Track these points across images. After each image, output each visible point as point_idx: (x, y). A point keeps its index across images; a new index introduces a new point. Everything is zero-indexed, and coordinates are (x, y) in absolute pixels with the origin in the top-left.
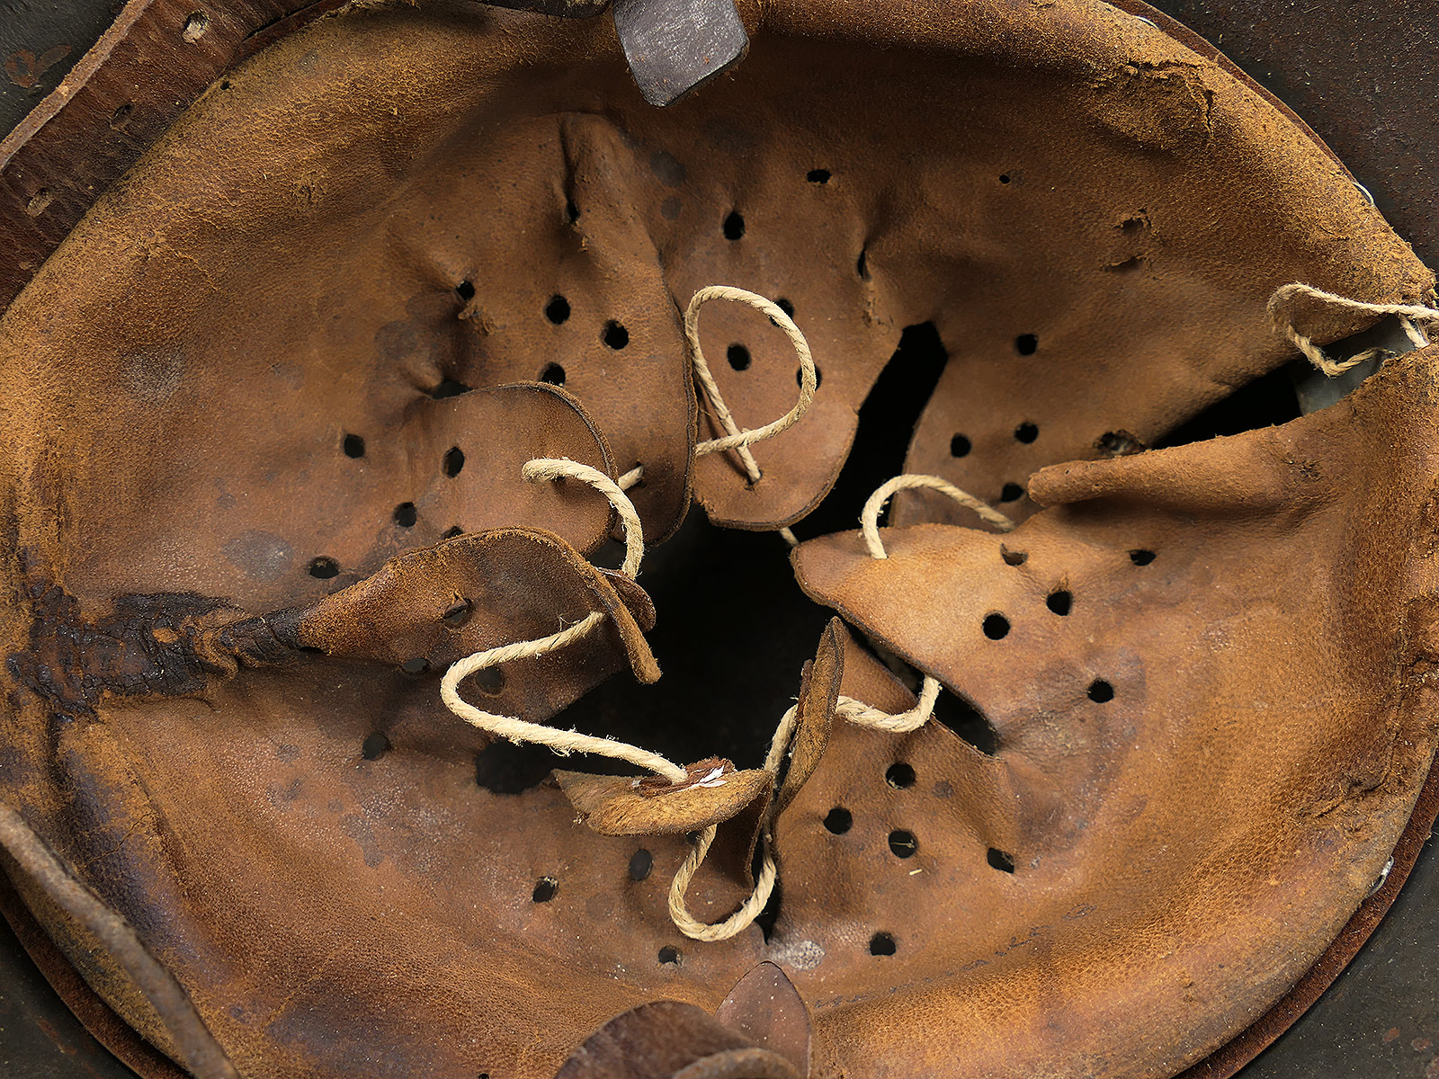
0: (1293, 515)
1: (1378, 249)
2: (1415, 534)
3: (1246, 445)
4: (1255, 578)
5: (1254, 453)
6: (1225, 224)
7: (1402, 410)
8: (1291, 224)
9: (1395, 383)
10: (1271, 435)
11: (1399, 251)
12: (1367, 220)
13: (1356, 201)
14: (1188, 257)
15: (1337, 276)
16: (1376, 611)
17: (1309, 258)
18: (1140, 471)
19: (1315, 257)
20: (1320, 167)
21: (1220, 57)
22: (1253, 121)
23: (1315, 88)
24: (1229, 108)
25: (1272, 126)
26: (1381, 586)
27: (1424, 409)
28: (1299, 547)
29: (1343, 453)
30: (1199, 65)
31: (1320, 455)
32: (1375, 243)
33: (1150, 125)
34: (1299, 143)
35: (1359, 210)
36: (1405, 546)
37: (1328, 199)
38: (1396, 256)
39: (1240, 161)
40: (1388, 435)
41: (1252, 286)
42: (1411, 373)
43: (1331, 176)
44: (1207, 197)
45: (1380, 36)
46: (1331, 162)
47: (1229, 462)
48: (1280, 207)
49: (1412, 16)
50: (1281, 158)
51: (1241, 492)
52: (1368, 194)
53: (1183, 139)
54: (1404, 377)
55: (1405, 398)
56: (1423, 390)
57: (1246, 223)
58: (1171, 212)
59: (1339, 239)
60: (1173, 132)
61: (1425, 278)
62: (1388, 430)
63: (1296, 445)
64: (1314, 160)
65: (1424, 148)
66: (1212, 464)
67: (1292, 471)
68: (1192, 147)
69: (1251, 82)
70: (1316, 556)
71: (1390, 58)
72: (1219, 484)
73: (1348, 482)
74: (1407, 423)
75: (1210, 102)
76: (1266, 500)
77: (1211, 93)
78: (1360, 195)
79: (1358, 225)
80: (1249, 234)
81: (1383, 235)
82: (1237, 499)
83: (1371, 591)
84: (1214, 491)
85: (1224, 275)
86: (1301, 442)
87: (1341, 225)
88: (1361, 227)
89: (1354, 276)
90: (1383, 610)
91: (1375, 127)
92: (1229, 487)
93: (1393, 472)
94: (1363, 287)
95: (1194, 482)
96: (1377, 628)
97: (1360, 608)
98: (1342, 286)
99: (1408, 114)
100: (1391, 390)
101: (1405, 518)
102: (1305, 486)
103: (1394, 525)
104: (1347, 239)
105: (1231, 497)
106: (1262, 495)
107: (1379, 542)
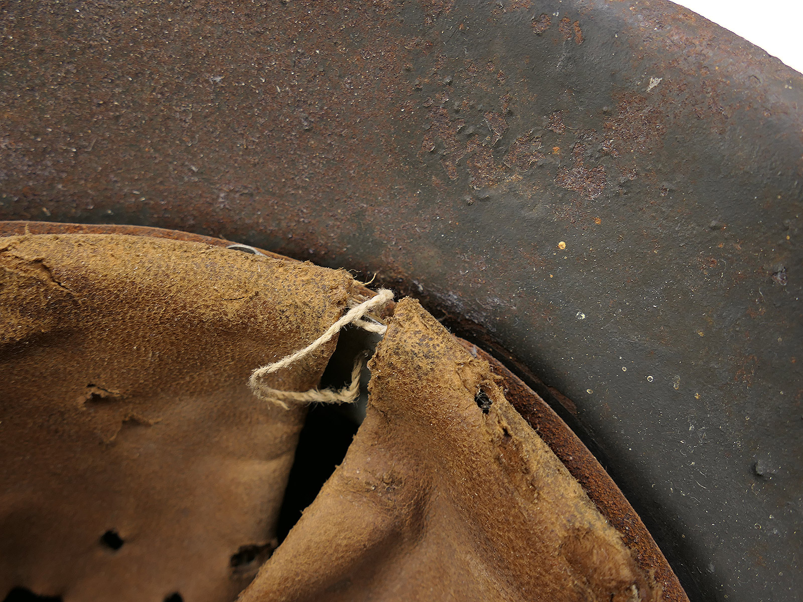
0: (412, 524)
1: (286, 284)
2: (511, 487)
3: (329, 501)
4: (429, 593)
5: (341, 503)
6: (159, 350)
7: (413, 392)
8: (204, 314)
9: (390, 375)
10: (342, 477)
11: (303, 273)
12: (258, 268)
13: (239, 259)
14: (162, 390)
15: (275, 326)
16: (541, 574)
17: (244, 328)
18: (267, 593)
19: (246, 324)
20: (187, 254)
21: (30, 227)
22: (99, 258)
23: (151, 199)
24: (67, 261)
25: (120, 251)
26: (526, 550)
27: (428, 379)
28: (438, 543)
29: (404, 447)
30: (9, 246)
31: (389, 463)
32: (281, 281)
33: (14, 321)
34: (154, 248)
35: (247, 265)
36: (514, 505)
37: (215, 274)
38: (304, 278)
39: (118, 296)
40: (422, 418)
41: (229, 376)
42: (394, 359)
43: (203, 256)
44: (124, 341)
45: (160, 130)
46: (195, 244)
47: (329, 526)
48: (184, 308)
49: (170, 100)
50: (149, 270)
51: (358, 542)
52: (248, 247)
53: (55, 312)
54: (391, 365)
55: (407, 381)
56: (415, 366)
57: (173, 338)
58: (112, 370)
59: (251, 298)
60: (39, 314)
61: (340, 279)
62: (418, 413)
63: (366, 471)
64: (178, 253)
65: (264, 186)
66: (317, 539)
67: (380, 495)
68: (69, 313)
69: (89, 228)
70: (455, 545)
71: (182, 141)
72: (336, 551)
73: (427, 467)
74: (426, 399)
75: (46, 268)
76: (382, 532)
77: (38, 261)
78: (239, 252)
79: (256, 277)
80: (184, 344)
81: (281, 270)
82: (360, 550)
83: (522, 558)
84: (337, 559)
85: (202, 384)
86: (367, 466)
87: (242, 286)
88: (260, 276)
89: (287, 317)
90: (546, 571)
91: (218, 197)
92: (346, 546)
93: (451, 445)
94: (302, 321)
95: (316, 566)
96: (554, 590)
97: (526, 578)
98: (286, 330)
99: (232, 171)
100: (393, 382)
101: (492, 478)
102: (400, 498)
103: (490, 490)
104: (257, 294)
105: (355, 551)
106: (375, 530)
107: (491, 511)
